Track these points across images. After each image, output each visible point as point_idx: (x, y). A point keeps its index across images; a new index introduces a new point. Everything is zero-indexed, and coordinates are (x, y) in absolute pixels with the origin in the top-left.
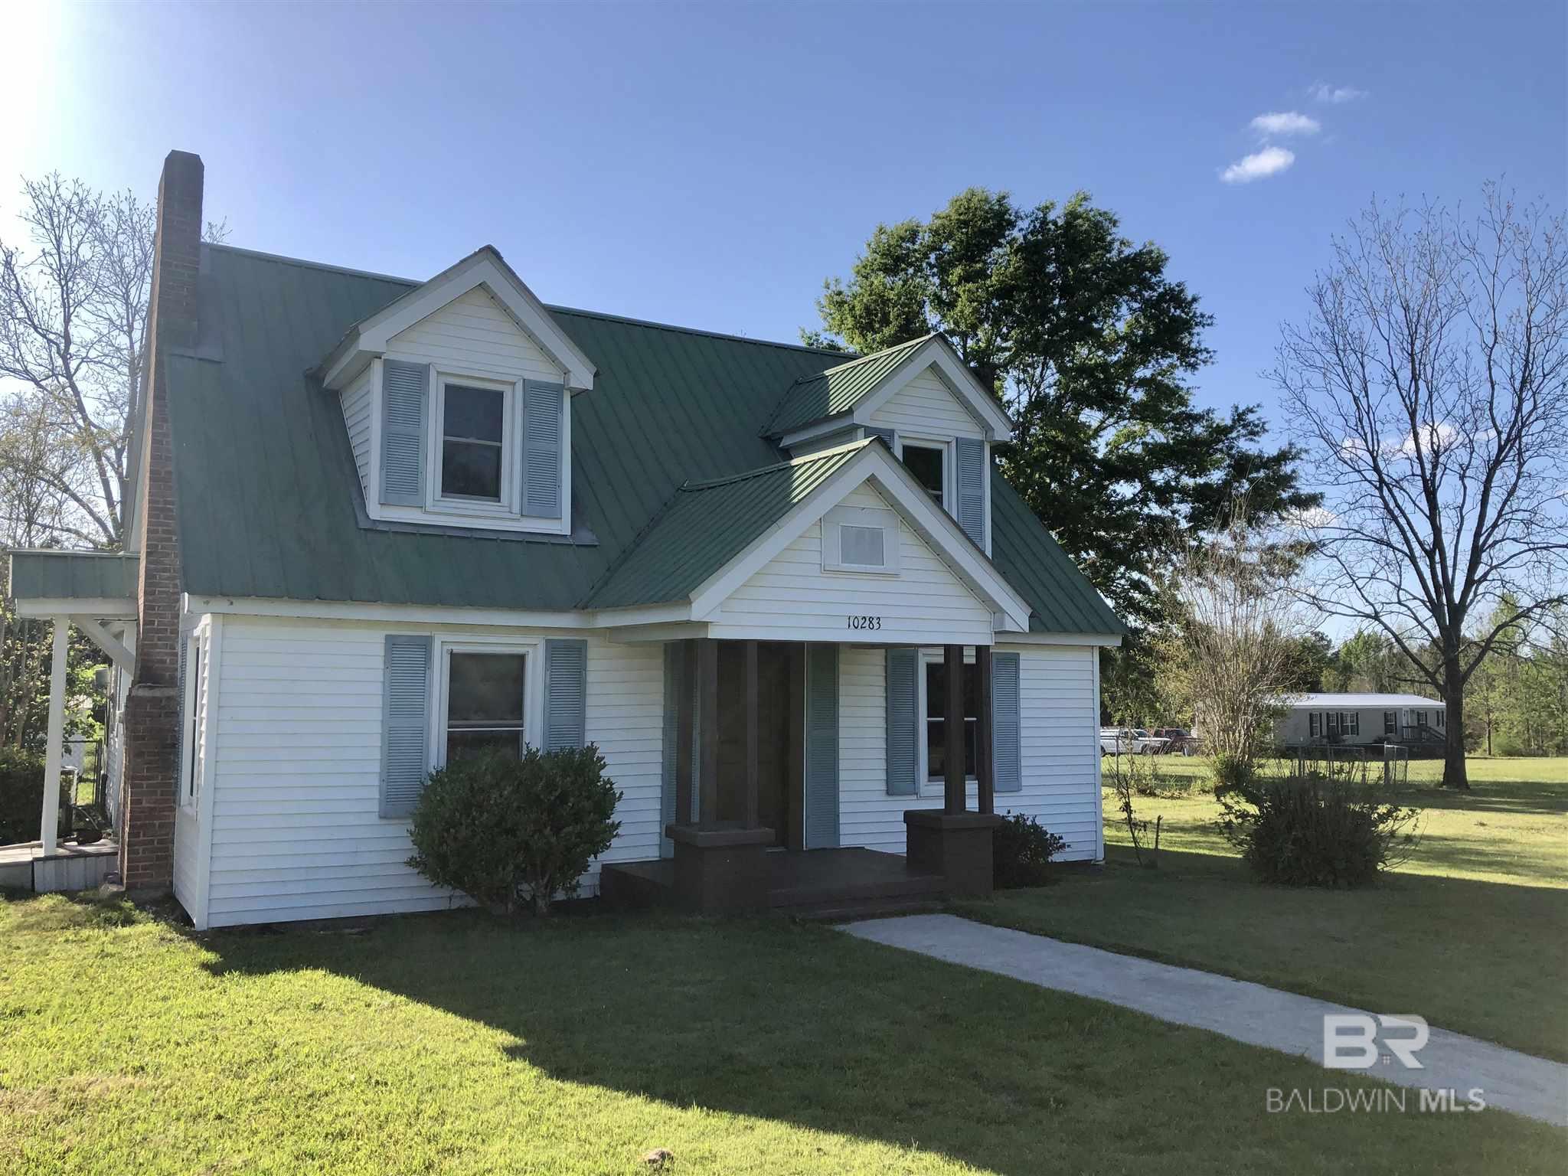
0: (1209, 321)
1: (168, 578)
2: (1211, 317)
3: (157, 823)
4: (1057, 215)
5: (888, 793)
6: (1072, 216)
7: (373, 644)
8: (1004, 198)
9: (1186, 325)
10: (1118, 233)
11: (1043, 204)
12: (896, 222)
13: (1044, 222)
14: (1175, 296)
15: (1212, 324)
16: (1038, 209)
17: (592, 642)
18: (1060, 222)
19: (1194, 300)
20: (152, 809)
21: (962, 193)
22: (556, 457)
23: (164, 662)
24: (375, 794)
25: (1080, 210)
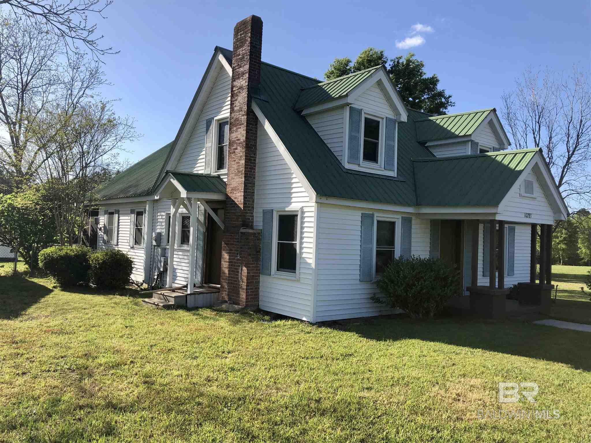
0: (453, 105)
1: (251, 187)
2: (454, 103)
3: (254, 281)
4: (403, 61)
5: (483, 276)
6: (409, 61)
7: (357, 216)
8: (382, 52)
9: (443, 105)
10: (424, 70)
11: (398, 56)
12: (342, 58)
13: (398, 62)
14: (441, 94)
15: (454, 106)
16: (397, 58)
17: (413, 218)
18: (405, 63)
19: (450, 97)
20: (253, 276)
21: (367, 48)
22: (394, 146)
23: (249, 219)
24: (358, 272)
25: (411, 59)
